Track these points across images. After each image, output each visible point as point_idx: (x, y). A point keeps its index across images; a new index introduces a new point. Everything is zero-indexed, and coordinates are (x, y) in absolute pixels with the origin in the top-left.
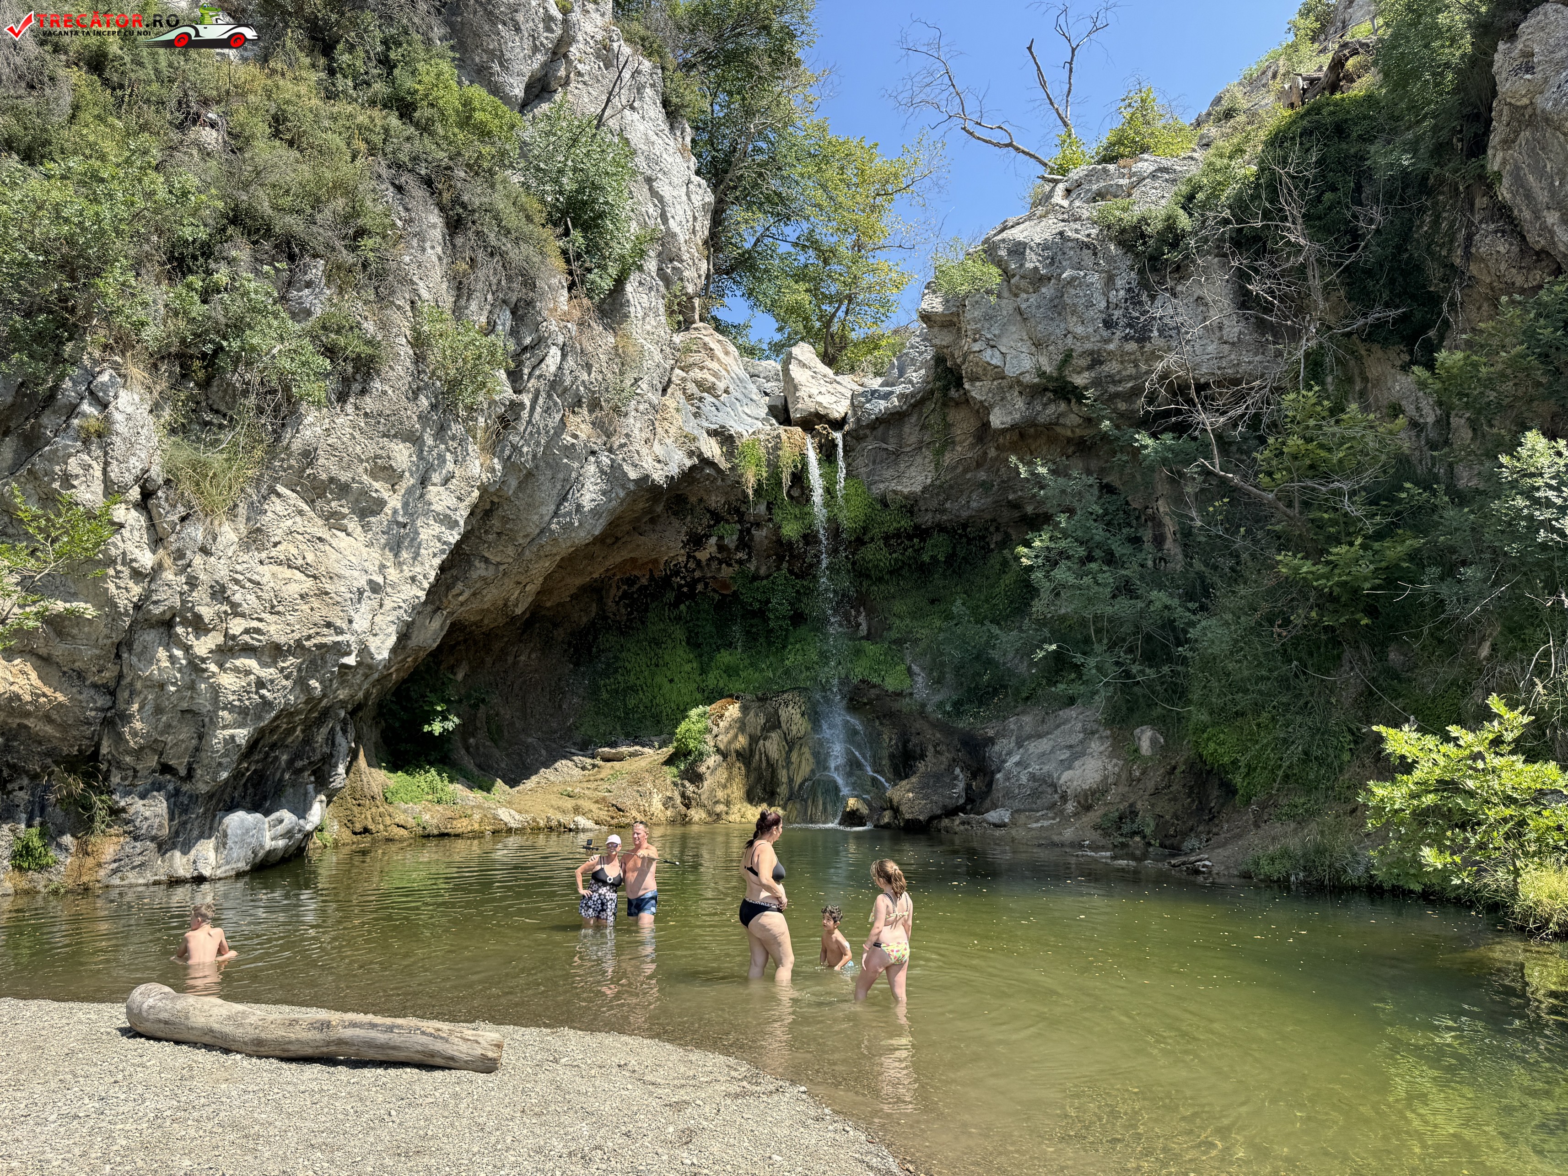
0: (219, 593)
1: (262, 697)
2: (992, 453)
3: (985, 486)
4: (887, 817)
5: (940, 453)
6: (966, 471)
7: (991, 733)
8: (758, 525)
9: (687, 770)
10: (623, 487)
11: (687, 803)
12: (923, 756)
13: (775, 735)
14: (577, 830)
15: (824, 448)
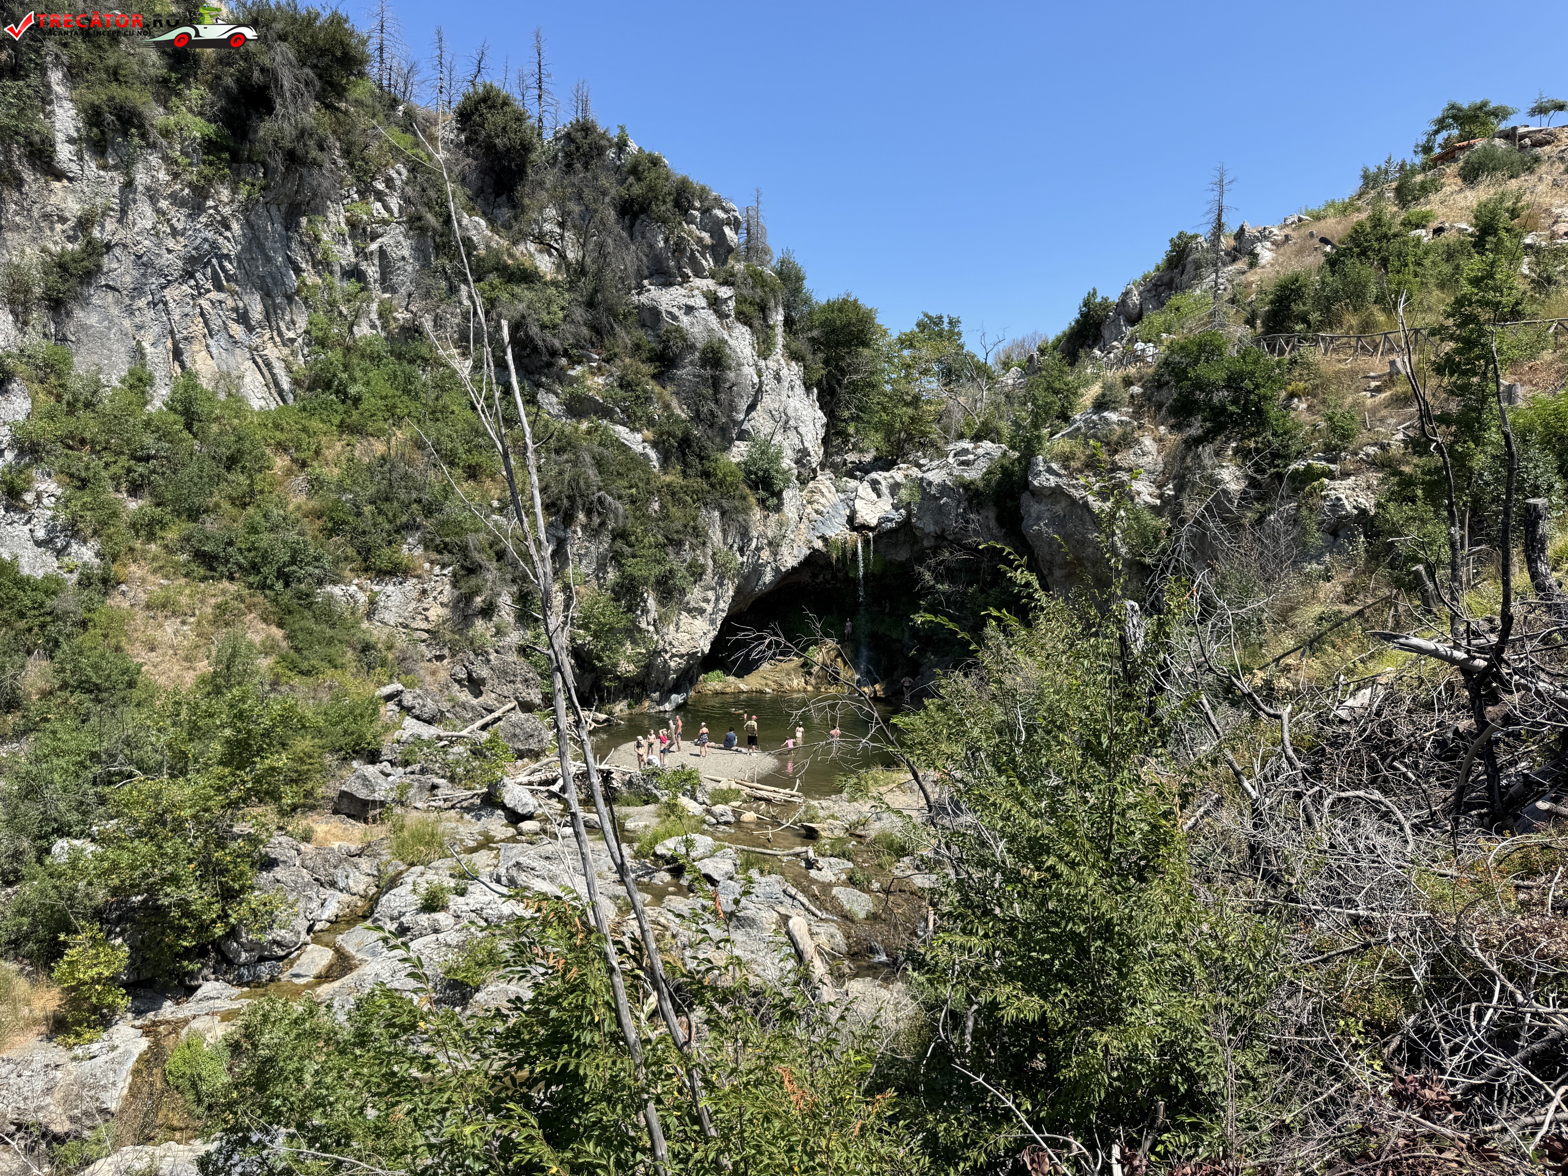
8: (838, 572)
10: (780, 574)
14: (767, 693)
15: (866, 542)
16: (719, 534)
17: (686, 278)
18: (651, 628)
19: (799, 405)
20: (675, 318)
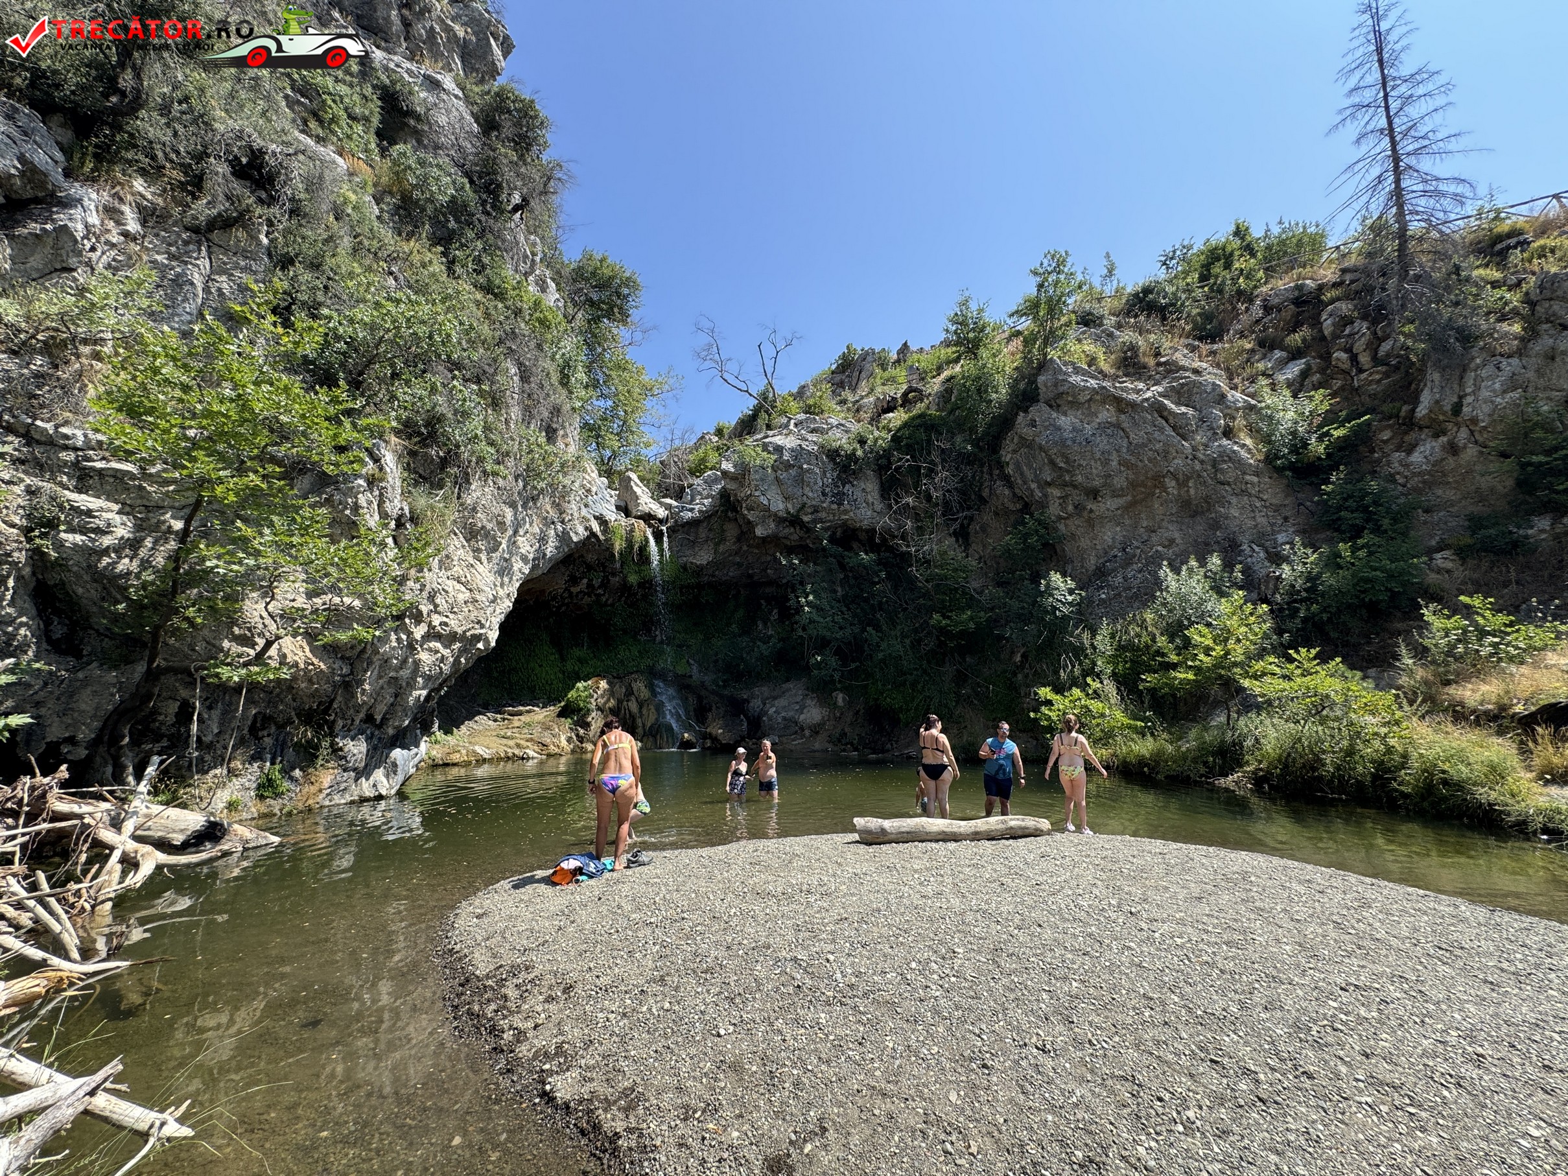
0: (431, 598)
1: (441, 668)
2: (745, 548)
3: (739, 565)
4: (708, 743)
5: (717, 544)
6: (730, 555)
7: (745, 697)
8: (614, 574)
9: (578, 720)
10: (568, 546)
11: (581, 739)
12: (710, 710)
13: (633, 699)
14: (528, 759)
17: (418, 57)
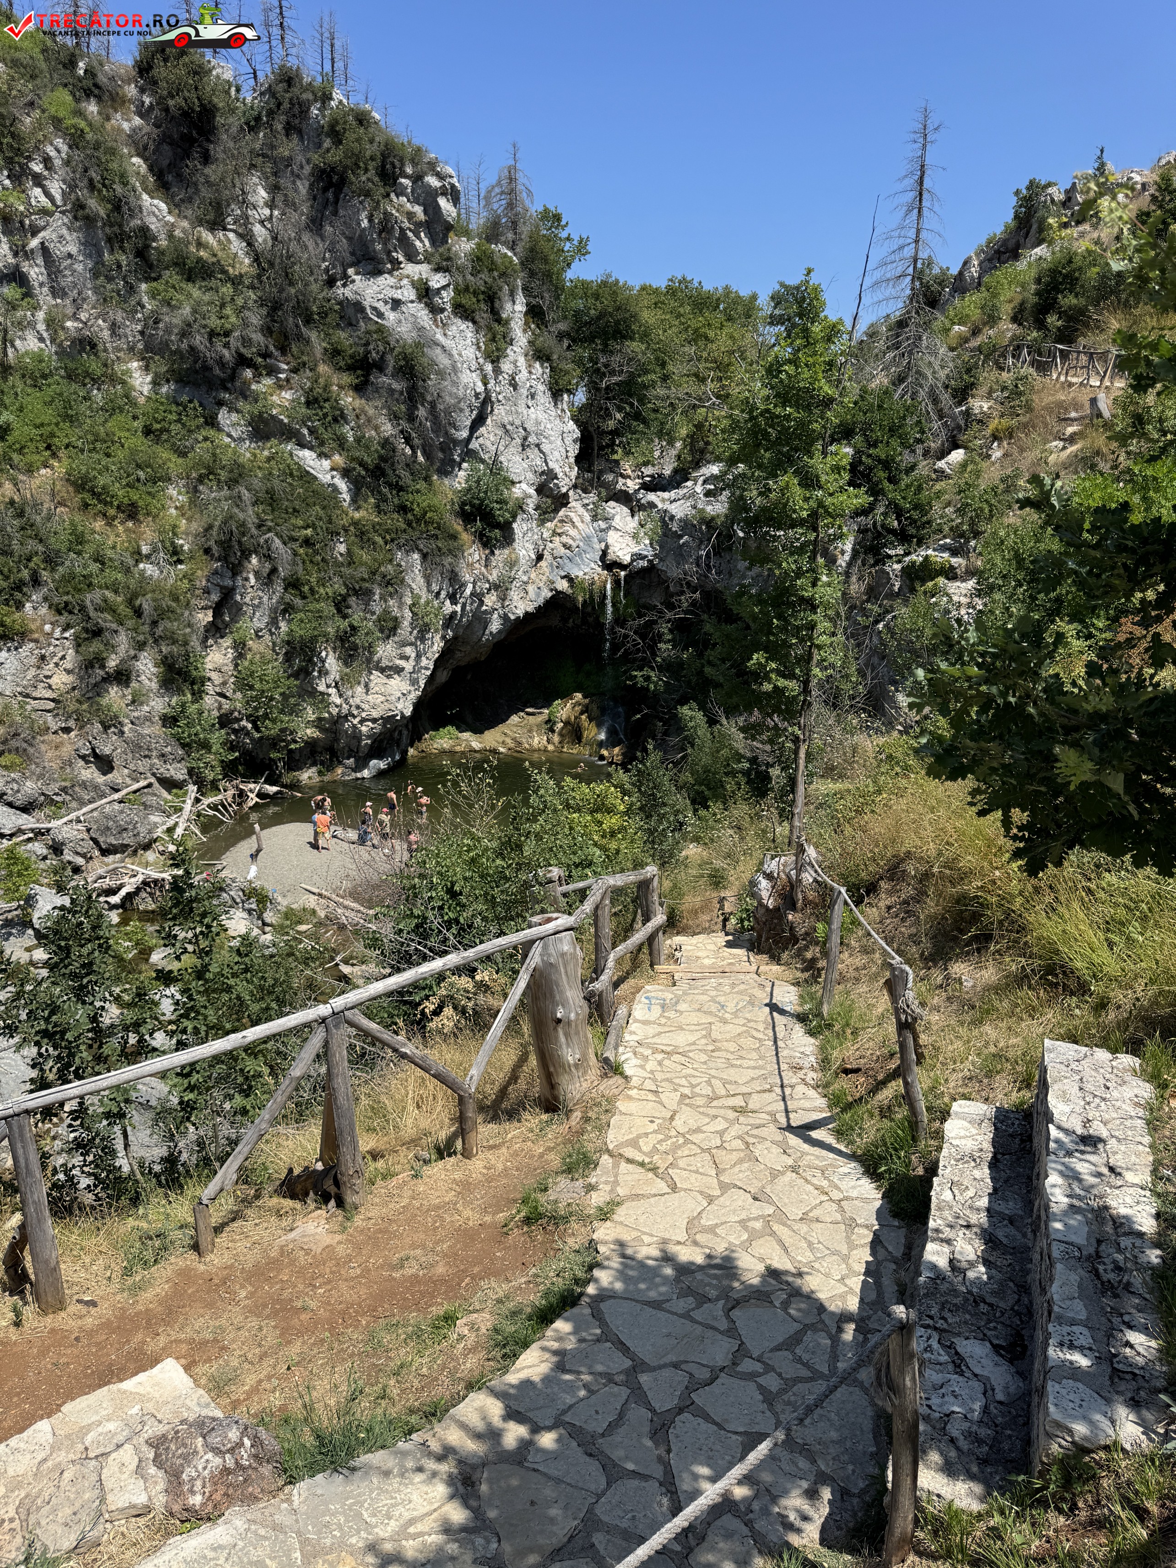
0: (358, 707)
1: (374, 731)
9: (550, 727)
10: (509, 621)
15: (616, 582)
16: (420, 580)
17: (396, 265)
18: (332, 691)
19: (541, 416)
20: (380, 315)
